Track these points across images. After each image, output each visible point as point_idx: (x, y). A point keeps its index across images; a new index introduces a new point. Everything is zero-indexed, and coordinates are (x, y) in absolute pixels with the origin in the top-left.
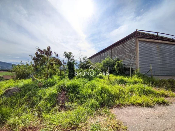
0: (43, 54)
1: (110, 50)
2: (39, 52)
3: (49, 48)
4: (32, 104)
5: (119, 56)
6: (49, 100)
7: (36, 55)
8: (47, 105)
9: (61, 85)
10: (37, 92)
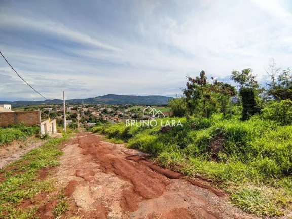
0: (196, 84)
2: (190, 83)
3: (202, 74)
6: (199, 144)
7: (187, 87)
9: (218, 128)
10: (188, 133)
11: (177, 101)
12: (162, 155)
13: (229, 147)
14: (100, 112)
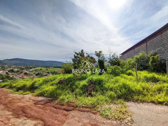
0: (79, 56)
1: (145, 44)
2: (76, 55)
3: (82, 51)
4: (72, 90)
5: (157, 49)
6: (82, 89)
7: (74, 57)
8: (80, 92)
9: (90, 79)
10: (75, 83)
11: (67, 65)
12: (61, 97)
13: (96, 89)
14: (7, 71)
